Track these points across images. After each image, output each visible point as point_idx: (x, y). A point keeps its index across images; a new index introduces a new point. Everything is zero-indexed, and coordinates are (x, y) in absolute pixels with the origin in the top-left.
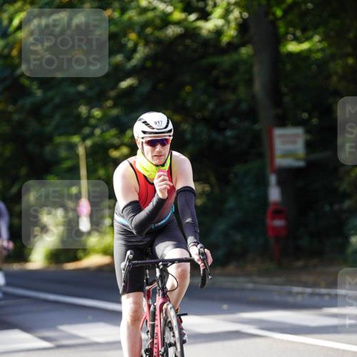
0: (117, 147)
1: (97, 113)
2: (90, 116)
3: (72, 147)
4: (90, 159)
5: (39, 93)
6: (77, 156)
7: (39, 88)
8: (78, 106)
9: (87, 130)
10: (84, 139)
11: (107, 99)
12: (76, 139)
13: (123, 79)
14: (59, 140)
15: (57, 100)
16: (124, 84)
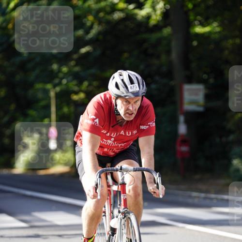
0: (76, 93)
1: (65, 69)
2: (59, 71)
3: (46, 92)
4: (58, 100)
6: (49, 98)
8: (52, 64)
9: (57, 81)
10: (55, 86)
11: (72, 60)
12: (49, 86)
13: (83, 47)
14: (39, 86)
15: (38, 59)
16: (84, 50)
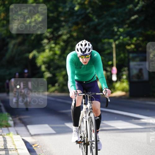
0: (129, 45)
1: (121, 30)
2: (118, 31)
3: (110, 44)
4: (117, 50)
5: (96, 20)
6: (112, 48)
8: (113, 27)
9: (116, 37)
10: (115, 41)
11: (126, 24)
12: (111, 41)
15: (104, 24)
16: (133, 18)
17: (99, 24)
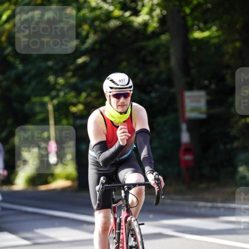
0: (75, 105)
1: (61, 81)
2: (56, 83)
3: (44, 105)
4: (56, 113)
5: (20, 67)
6: (47, 111)
7: (21, 63)
8: (48, 77)
9: (54, 93)
10: (52, 99)
11: (68, 71)
12: (46, 99)
13: (79, 57)
14: (35, 99)
15: (33, 72)
16: (80, 61)
17: (24, 73)
